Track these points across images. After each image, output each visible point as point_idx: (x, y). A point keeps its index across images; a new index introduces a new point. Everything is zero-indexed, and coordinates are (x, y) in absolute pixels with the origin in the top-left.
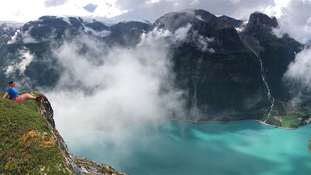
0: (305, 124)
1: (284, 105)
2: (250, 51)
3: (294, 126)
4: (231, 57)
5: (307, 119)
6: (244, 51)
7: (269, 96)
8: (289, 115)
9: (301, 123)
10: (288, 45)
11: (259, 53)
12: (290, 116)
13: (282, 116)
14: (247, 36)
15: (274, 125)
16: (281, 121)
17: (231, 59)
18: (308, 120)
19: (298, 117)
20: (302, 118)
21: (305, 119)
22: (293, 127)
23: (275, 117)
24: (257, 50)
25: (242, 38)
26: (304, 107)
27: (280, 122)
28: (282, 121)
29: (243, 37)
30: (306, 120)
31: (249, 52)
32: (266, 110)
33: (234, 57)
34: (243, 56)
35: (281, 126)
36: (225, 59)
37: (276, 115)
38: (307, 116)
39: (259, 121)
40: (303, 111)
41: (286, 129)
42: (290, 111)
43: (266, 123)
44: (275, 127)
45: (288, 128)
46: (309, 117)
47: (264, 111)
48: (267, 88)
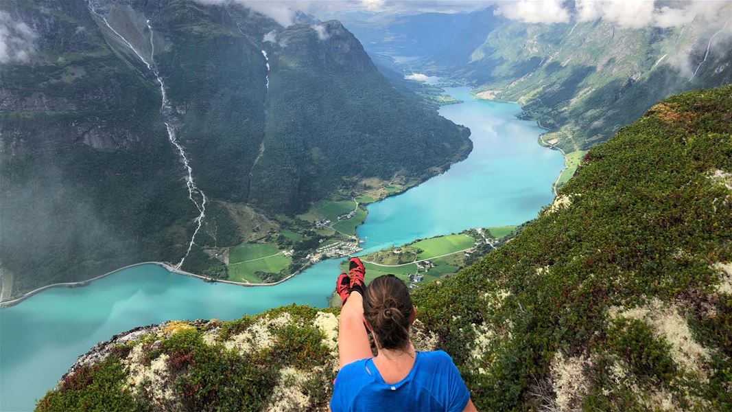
0: (307, 267)
1: (233, 213)
2: (124, 51)
3: (267, 276)
4: (73, 74)
5: (311, 249)
6: (105, 53)
7: (191, 187)
8: (251, 243)
9: (291, 267)
10: (244, 31)
11: (155, 57)
12: (254, 246)
13: (228, 245)
14: (114, 6)
15: (207, 274)
16: (227, 262)
17: (74, 78)
18: (317, 253)
19: (282, 248)
20: (296, 250)
21: (306, 252)
22: (265, 279)
23: (209, 252)
24: (146, 49)
25: (98, 12)
26: (298, 216)
27: (224, 264)
28: (230, 262)
29: (102, 9)
30: (309, 253)
31: (122, 53)
32: (183, 231)
33: (80, 73)
34: (107, 67)
35: (226, 277)
36: (54, 81)
37: (211, 245)
38: (310, 241)
39: (165, 265)
40: (296, 227)
41: (244, 285)
42: (254, 231)
43: (183, 268)
44: (209, 281)
45: (248, 283)
46: (317, 245)
47: (175, 233)
48: (184, 164)
